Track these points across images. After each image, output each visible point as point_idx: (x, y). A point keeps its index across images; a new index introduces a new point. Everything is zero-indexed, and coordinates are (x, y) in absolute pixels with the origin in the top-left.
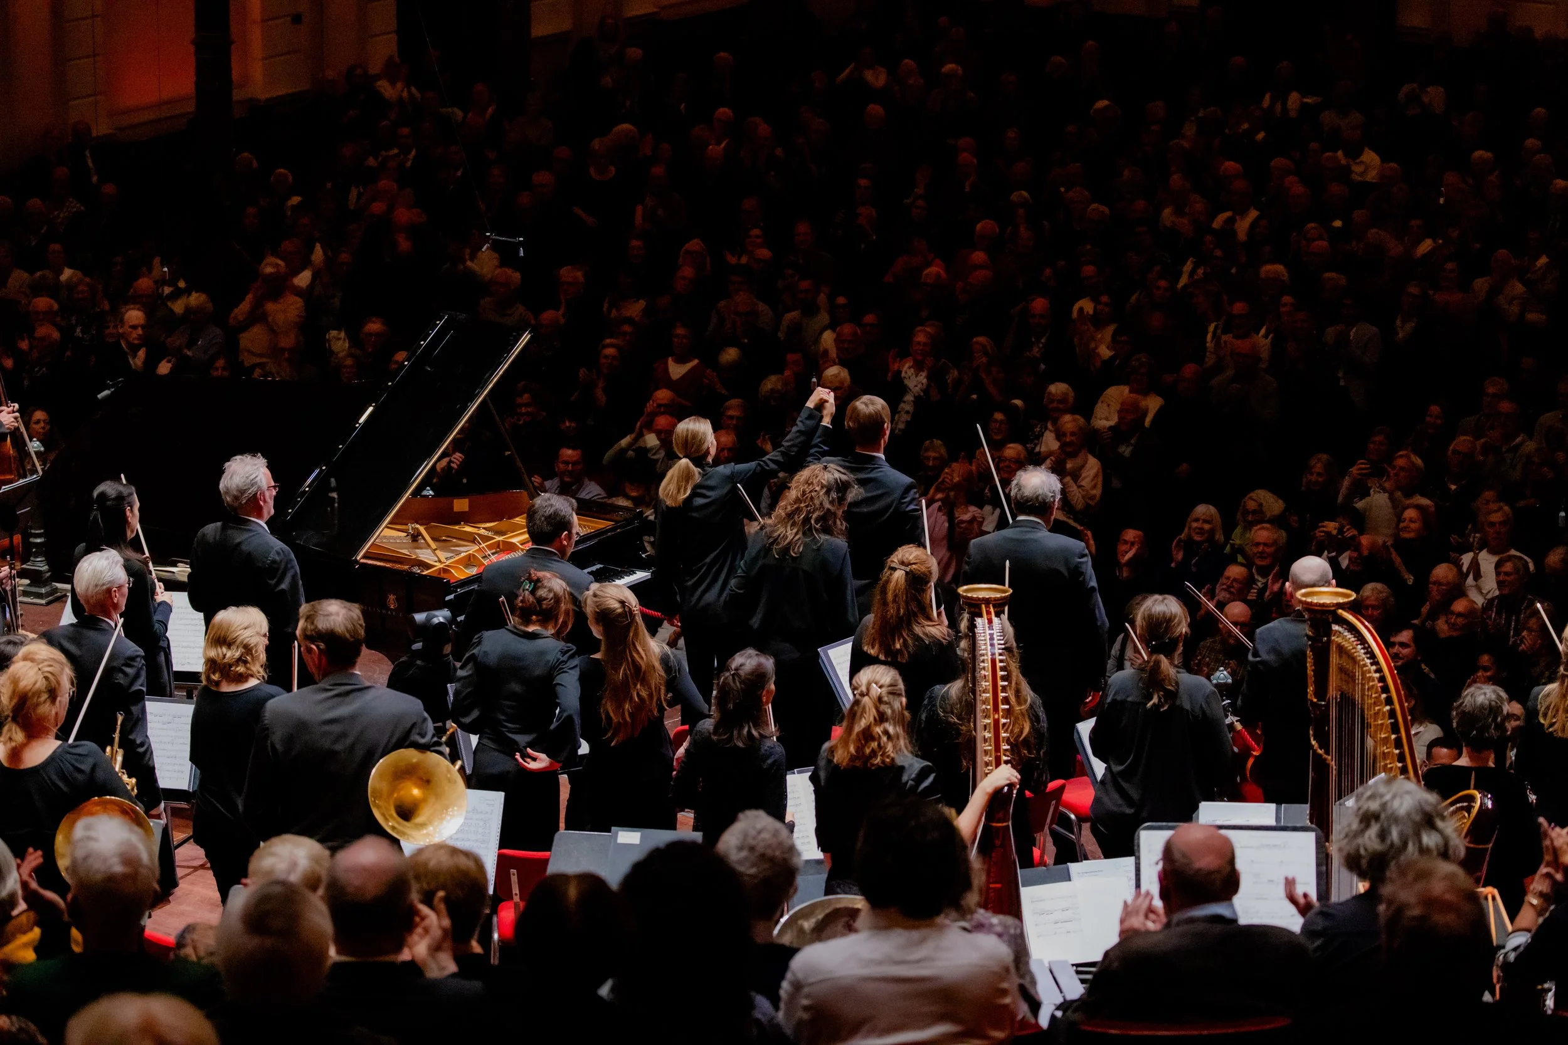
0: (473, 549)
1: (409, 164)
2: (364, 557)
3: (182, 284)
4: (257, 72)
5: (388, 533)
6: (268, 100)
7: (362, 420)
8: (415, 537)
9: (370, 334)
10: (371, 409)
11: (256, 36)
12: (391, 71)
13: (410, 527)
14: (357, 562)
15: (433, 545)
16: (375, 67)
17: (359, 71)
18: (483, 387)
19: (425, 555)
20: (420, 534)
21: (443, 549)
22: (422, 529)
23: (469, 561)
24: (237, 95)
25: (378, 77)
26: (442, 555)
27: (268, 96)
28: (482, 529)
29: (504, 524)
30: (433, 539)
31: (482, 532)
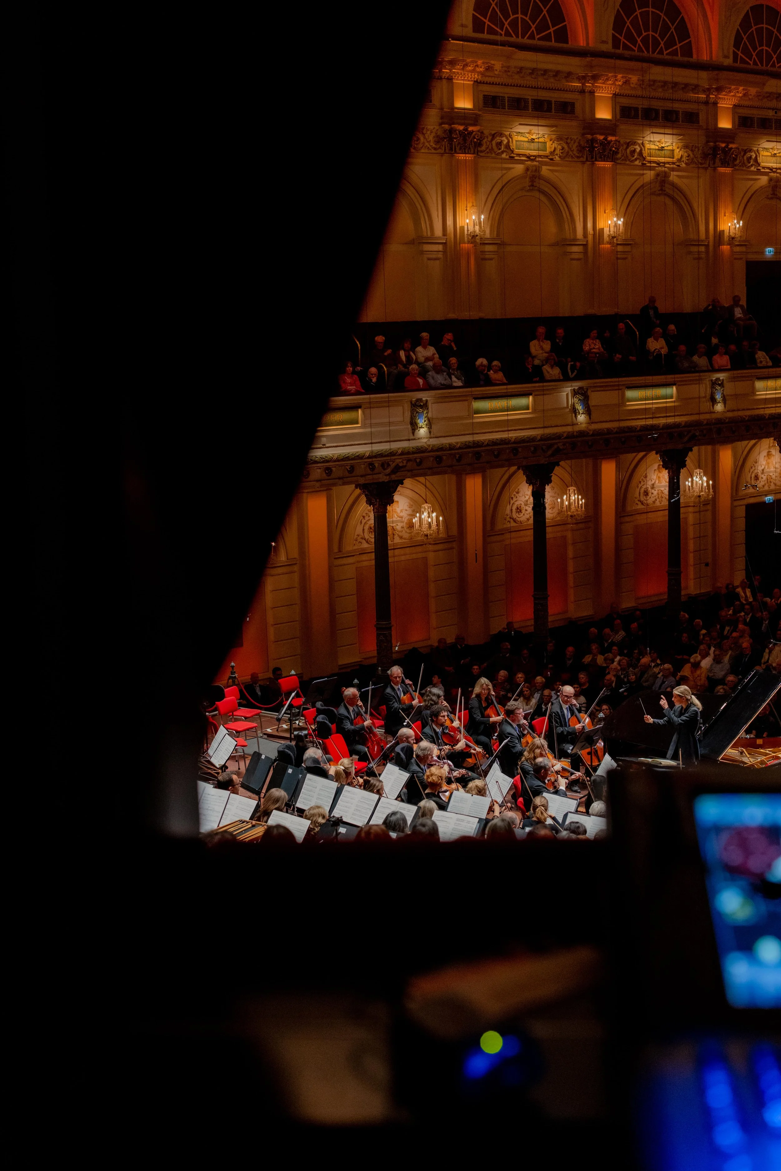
0: (763, 758)
1: (748, 620)
2: (721, 759)
3: (658, 662)
4: (691, 584)
5: (730, 750)
6: (695, 594)
7: (722, 708)
8: (742, 753)
9: (729, 681)
10: (725, 704)
11: (691, 570)
12: (743, 586)
13: (740, 749)
14: (718, 760)
15: (748, 756)
16: (737, 583)
17: (731, 586)
18: (768, 698)
19: (745, 760)
20: (743, 752)
21: (752, 758)
22: (744, 750)
23: (762, 762)
24: (683, 593)
25: (737, 587)
26: (752, 760)
27: (695, 593)
28: (767, 751)
29: (776, 749)
30: (749, 754)
31: (767, 752)
